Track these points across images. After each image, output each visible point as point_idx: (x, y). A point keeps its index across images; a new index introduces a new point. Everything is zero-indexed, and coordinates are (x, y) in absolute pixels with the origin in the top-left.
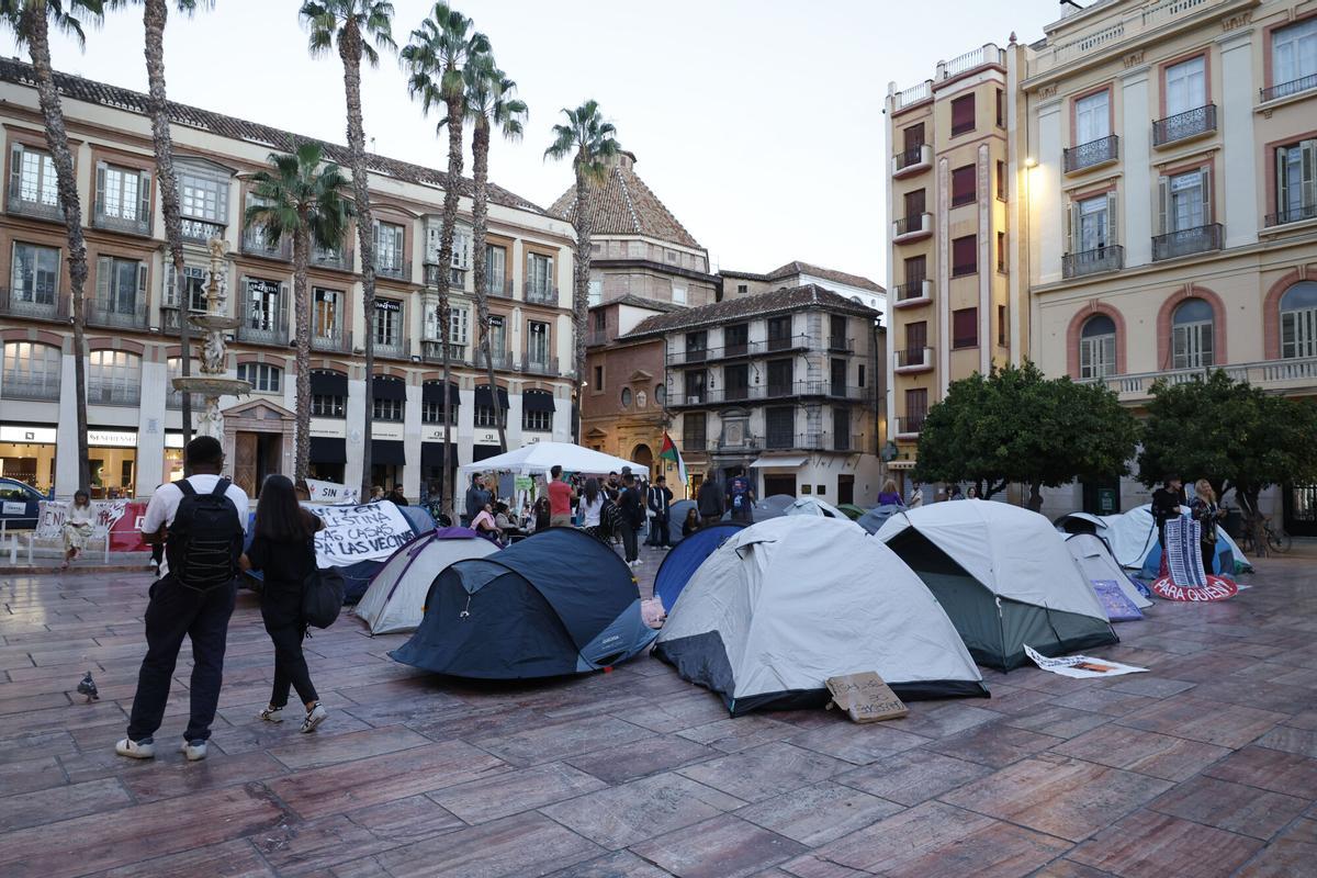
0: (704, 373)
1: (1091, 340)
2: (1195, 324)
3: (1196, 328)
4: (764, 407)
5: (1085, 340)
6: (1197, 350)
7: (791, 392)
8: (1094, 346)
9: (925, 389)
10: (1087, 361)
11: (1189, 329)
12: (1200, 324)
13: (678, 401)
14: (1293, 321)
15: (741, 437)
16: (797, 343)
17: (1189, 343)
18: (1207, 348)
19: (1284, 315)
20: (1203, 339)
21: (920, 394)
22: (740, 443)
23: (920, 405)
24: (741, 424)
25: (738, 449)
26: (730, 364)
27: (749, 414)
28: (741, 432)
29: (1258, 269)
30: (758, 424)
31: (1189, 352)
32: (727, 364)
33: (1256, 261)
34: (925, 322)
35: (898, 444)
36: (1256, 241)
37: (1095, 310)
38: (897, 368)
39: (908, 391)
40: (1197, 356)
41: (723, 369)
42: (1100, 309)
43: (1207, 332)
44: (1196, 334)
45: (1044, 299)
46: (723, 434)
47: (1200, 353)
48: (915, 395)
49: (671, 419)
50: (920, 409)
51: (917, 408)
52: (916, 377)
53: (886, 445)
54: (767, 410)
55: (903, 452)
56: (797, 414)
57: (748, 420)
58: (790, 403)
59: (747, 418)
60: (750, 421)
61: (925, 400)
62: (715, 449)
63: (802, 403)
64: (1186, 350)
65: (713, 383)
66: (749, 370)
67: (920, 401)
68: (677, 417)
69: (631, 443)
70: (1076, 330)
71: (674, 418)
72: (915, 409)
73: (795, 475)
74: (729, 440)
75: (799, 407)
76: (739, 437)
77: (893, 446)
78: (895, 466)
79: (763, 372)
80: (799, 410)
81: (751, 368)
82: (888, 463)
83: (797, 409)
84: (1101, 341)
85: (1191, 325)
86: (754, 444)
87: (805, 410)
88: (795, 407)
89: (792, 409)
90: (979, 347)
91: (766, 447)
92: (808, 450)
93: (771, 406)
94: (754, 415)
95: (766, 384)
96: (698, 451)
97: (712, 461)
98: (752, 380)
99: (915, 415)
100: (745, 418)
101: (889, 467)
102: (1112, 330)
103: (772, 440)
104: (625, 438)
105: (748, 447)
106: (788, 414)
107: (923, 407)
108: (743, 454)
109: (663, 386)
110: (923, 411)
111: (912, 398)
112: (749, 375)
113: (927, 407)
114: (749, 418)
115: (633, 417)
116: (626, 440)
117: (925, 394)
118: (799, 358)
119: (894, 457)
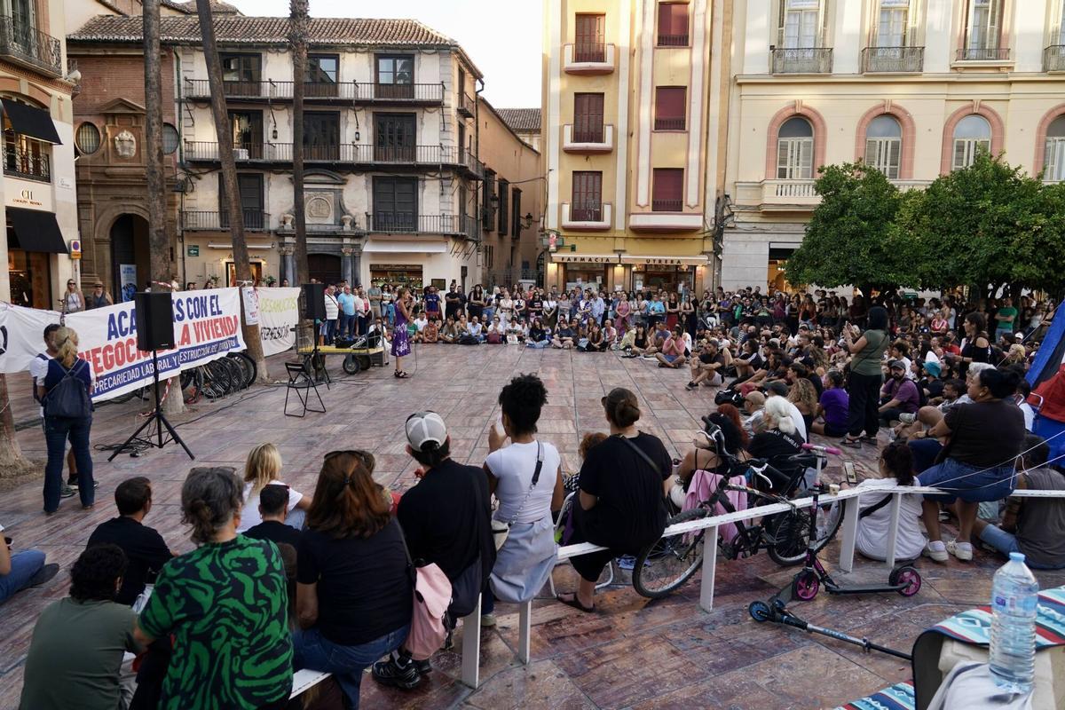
0: (256, 116)
1: (789, 140)
2: (886, 139)
3: (887, 142)
4: (370, 175)
5: (783, 139)
6: (885, 163)
7: (415, 160)
8: (793, 147)
9: (600, 173)
10: (783, 162)
11: (881, 142)
12: (891, 139)
14: (963, 147)
15: (332, 212)
16: (421, 94)
17: (880, 156)
18: (894, 163)
19: (958, 142)
20: (892, 153)
21: (591, 177)
22: (330, 220)
23: (590, 190)
24: (331, 195)
25: (328, 228)
27: (344, 182)
28: (332, 206)
29: (945, 97)
30: (358, 197)
31: (879, 164)
33: (944, 89)
34: (602, 95)
36: (948, 71)
37: (798, 111)
38: (568, 144)
39: (574, 172)
40: (885, 169)
41: (293, 113)
42: (804, 112)
43: (895, 146)
44: (887, 148)
45: (746, 90)
47: (888, 167)
48: (584, 177)
49: (193, 179)
50: (591, 195)
51: (587, 194)
52: (591, 158)
53: (548, 235)
54: (374, 178)
55: (568, 242)
56: (424, 187)
57: (341, 190)
58: (412, 172)
59: (341, 187)
60: (344, 192)
61: (597, 185)
62: (286, 228)
63: (432, 174)
64: (876, 163)
65: (275, 132)
66: (342, 120)
67: (590, 185)
68: (204, 177)
69: (103, 211)
70: (777, 129)
71: (200, 179)
72: (583, 195)
73: (421, 266)
74: (311, 216)
75: (427, 177)
76: (329, 212)
77: (558, 235)
78: (563, 259)
79: (366, 125)
80: (426, 183)
81: (346, 118)
82: (553, 255)
83: (424, 180)
84: (799, 143)
85: (883, 139)
86: (355, 224)
87: (437, 183)
88: (421, 177)
89: (417, 180)
90: (688, 132)
91: (374, 229)
92: (445, 235)
93: (379, 174)
94: (353, 183)
95: (371, 142)
96: (257, 229)
97: (282, 245)
98: (347, 134)
99: (583, 200)
100: (336, 187)
101: (554, 259)
102: (810, 134)
103: (382, 220)
104: (90, 204)
105: (347, 227)
106: (407, 187)
107: (594, 193)
108: (341, 237)
109: (174, 127)
110: (594, 198)
111: (580, 180)
112: (342, 127)
113: (601, 194)
114: (344, 188)
115: (108, 171)
116: (92, 206)
117: (597, 178)
118: (426, 114)
119: (559, 248)
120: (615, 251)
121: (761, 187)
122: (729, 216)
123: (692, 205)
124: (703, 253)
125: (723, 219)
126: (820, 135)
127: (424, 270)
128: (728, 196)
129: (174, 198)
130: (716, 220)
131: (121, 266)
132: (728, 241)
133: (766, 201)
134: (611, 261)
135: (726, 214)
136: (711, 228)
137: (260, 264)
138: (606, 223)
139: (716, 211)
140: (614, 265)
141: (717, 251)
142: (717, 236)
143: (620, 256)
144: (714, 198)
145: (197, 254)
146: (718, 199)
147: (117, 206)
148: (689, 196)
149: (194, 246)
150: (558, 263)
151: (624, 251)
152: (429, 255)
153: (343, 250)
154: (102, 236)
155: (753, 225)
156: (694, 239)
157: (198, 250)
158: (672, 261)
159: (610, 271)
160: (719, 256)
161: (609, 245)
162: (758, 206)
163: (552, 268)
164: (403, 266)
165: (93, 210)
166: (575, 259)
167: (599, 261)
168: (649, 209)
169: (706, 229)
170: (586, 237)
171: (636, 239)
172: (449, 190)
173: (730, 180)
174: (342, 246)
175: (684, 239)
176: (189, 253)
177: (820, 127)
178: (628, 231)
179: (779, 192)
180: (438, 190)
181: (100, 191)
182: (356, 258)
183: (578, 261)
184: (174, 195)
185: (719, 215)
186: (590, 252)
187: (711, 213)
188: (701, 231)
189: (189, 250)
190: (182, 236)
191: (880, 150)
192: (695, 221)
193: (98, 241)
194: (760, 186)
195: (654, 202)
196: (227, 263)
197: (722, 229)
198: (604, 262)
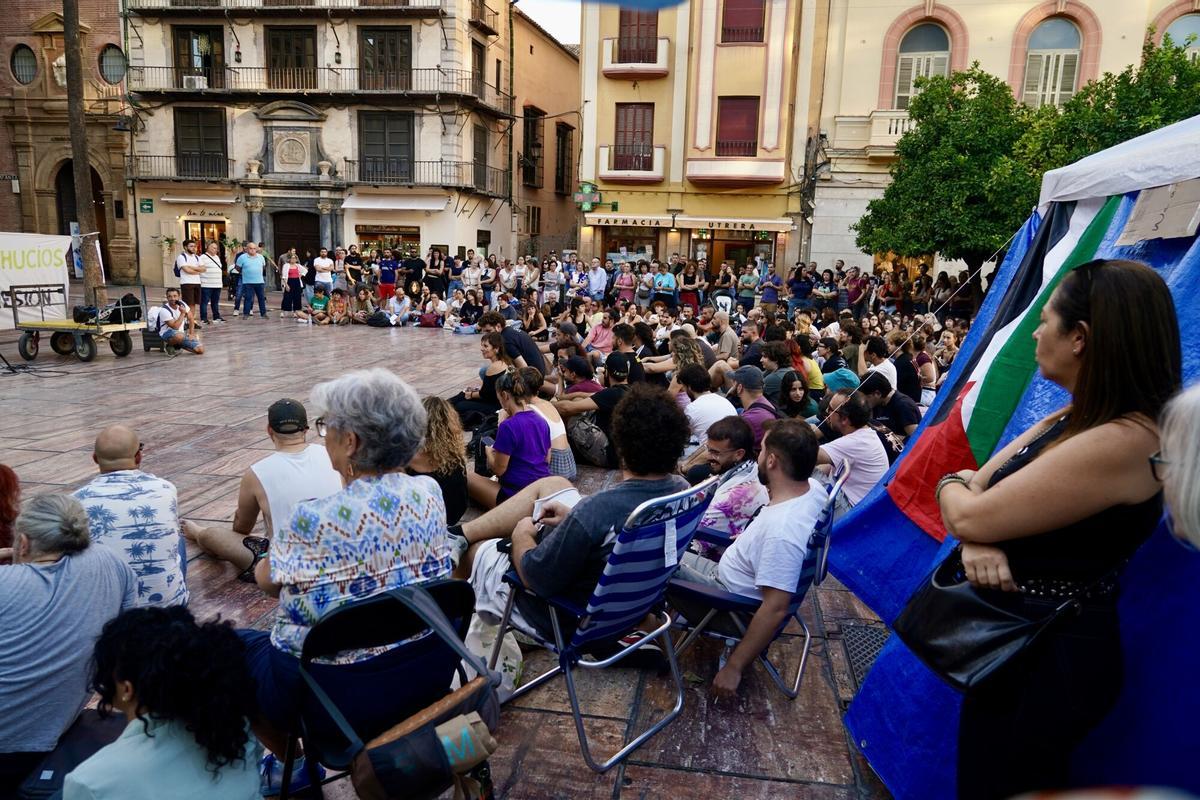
0: (216, 35)
1: (914, 56)
2: (1058, 52)
3: (1058, 57)
4: (355, 109)
5: (905, 55)
6: (1054, 88)
7: (411, 88)
8: (919, 66)
9: (651, 105)
10: (904, 87)
11: (1048, 57)
12: (1064, 53)
13: (160, 79)
15: (308, 157)
17: (1046, 78)
18: (1067, 86)
20: (1065, 73)
21: (640, 111)
22: (306, 168)
23: (639, 129)
24: (307, 135)
25: (303, 178)
26: (279, 23)
27: (321, 119)
28: (308, 150)
30: (340, 135)
31: (1044, 89)
32: (270, 22)
35: (601, 187)
37: (929, 13)
38: (609, 65)
39: (618, 104)
40: (1053, 96)
41: (260, 30)
42: (937, 14)
43: (1071, 63)
44: (1057, 66)
46: (267, 152)
47: (1058, 92)
48: (631, 111)
49: (143, 115)
50: (639, 135)
51: (634, 133)
52: (640, 84)
53: (581, 188)
54: (360, 113)
55: (609, 199)
56: (421, 125)
57: (319, 129)
58: (407, 105)
59: (318, 125)
60: (323, 131)
61: (648, 121)
62: (250, 177)
63: (432, 107)
64: (1040, 87)
65: (238, 53)
66: (320, 37)
67: (639, 122)
68: (157, 113)
69: (44, 156)
70: (897, 39)
71: (151, 115)
72: (630, 135)
73: (418, 228)
74: (283, 162)
75: (425, 112)
76: (304, 157)
77: (594, 189)
78: (599, 221)
79: (349, 43)
80: (425, 119)
81: (324, 35)
82: (586, 215)
83: (422, 115)
84: (928, 60)
85: (1054, 53)
86: (336, 172)
87: (438, 119)
88: (417, 111)
89: (412, 115)
90: (767, 45)
91: (360, 179)
92: (447, 188)
93: (366, 108)
94: (333, 120)
95: (356, 65)
96: (214, 179)
97: (248, 198)
98: (325, 55)
99: (629, 143)
100: (313, 125)
101: (589, 222)
102: (944, 46)
103: (369, 166)
104: (29, 146)
105: (325, 177)
106: (400, 126)
107: (643, 132)
108: (317, 189)
109: (118, 48)
110: (643, 139)
111: (626, 116)
112: (320, 47)
113: (652, 134)
114: (324, 126)
115: (46, 105)
116: (31, 149)
117: (648, 112)
118: (424, 27)
119: (595, 207)
120: (669, 211)
121: (870, 123)
122: (824, 163)
123: (770, 147)
124: (787, 215)
125: (817, 167)
126: (959, 48)
127: (421, 233)
128: (823, 136)
129: (123, 139)
130: (806, 170)
131: (71, 224)
132: (822, 198)
133: (873, 142)
134: (661, 225)
135: (820, 160)
136: (799, 180)
137: (224, 222)
138: (656, 172)
139: (807, 157)
140: (667, 230)
141: (807, 212)
142: (807, 191)
143: (674, 217)
144: (805, 139)
145: (151, 210)
146: (810, 140)
147: (59, 150)
148: (766, 136)
149: (148, 200)
150: (595, 227)
151: (681, 211)
152: (428, 213)
153: (319, 206)
154: (44, 187)
155: (857, 177)
156: (775, 195)
157: (151, 205)
158: (743, 225)
159: (662, 237)
160: (809, 219)
161: (661, 202)
162: (864, 150)
163: (586, 232)
164: (396, 227)
165: (32, 154)
166: (616, 221)
167: (647, 224)
168: (712, 153)
169: (792, 182)
170: (631, 192)
171: (696, 194)
172: (454, 129)
173: (827, 114)
174: (318, 200)
175: (760, 195)
176: (142, 208)
177: (958, 36)
178: (687, 182)
179: (893, 130)
180: (439, 128)
181: (40, 131)
182: (337, 216)
183: (619, 224)
184: (123, 136)
185: (810, 163)
186: (635, 211)
187: (799, 159)
188: (784, 185)
189: (142, 205)
190: (133, 188)
191: (1047, 69)
192: (777, 171)
193: (40, 193)
194: (868, 121)
195: (718, 143)
196: (187, 222)
197: (814, 182)
198: (653, 225)
